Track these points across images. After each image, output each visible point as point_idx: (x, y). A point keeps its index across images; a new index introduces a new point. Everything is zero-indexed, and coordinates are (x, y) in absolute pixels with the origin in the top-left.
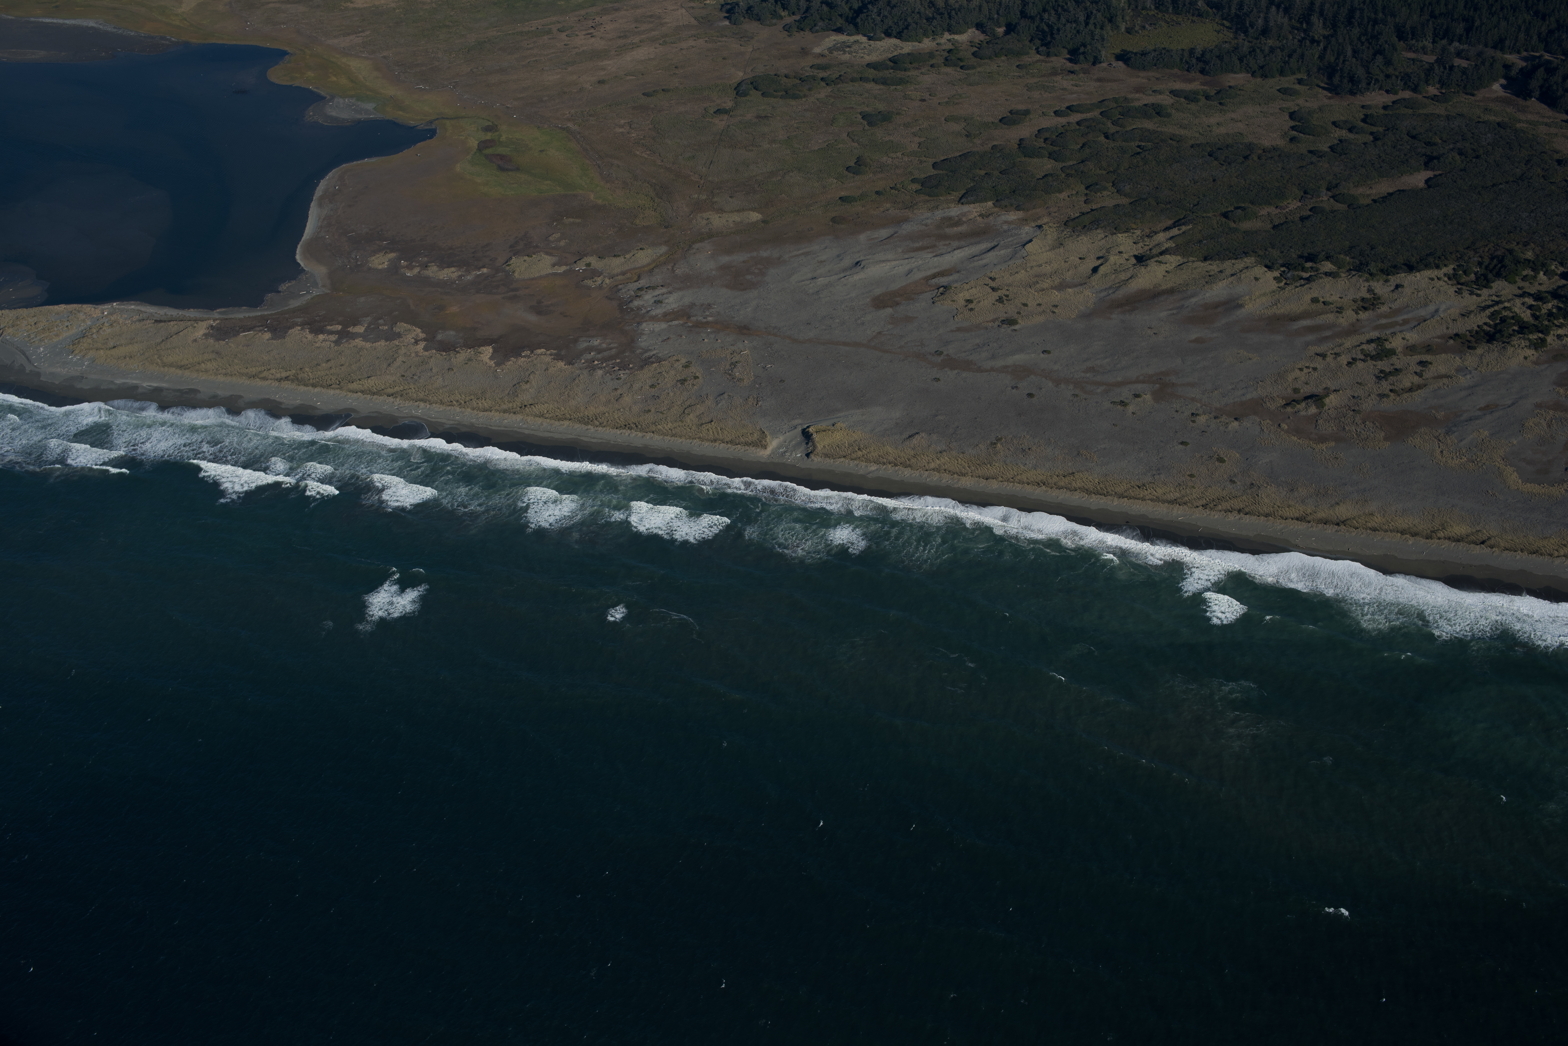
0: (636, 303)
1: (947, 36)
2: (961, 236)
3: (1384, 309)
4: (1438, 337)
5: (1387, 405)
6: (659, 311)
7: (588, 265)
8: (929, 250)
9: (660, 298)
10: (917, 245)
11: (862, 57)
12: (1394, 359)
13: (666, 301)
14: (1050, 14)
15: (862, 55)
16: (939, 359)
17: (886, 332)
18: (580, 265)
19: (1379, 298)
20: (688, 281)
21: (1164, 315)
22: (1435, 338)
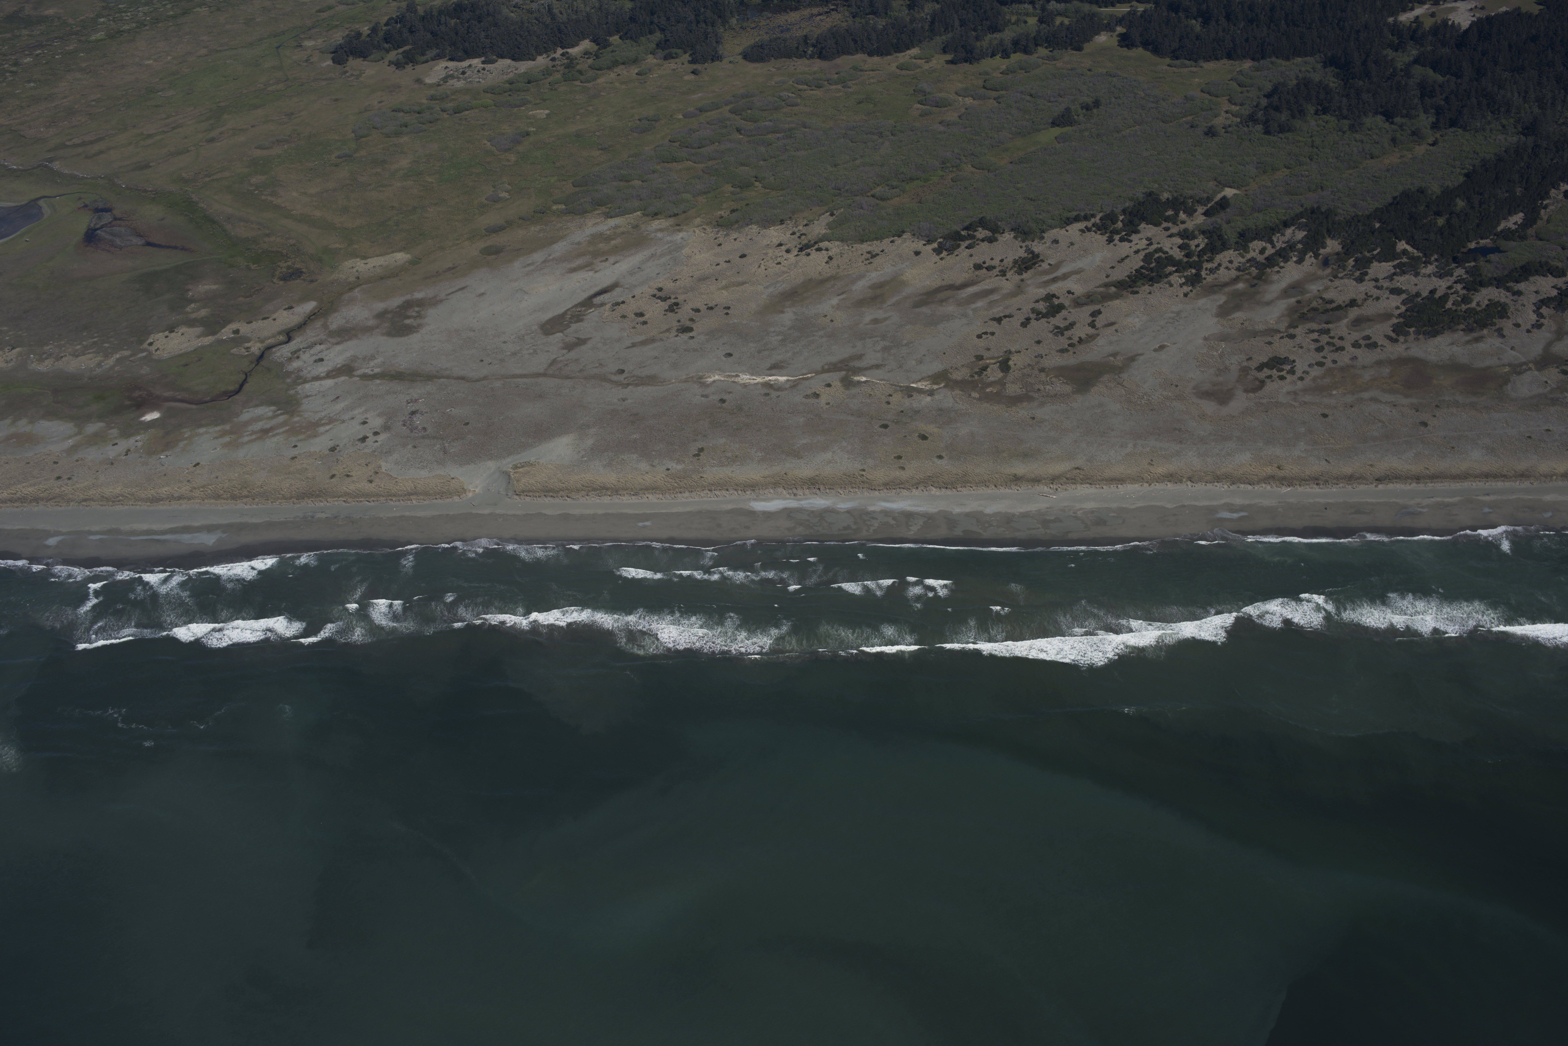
0: (296, 364)
1: (560, 51)
2: (615, 250)
3: (1044, 266)
4: (1100, 286)
5: (1070, 360)
6: (322, 369)
7: (236, 332)
8: (587, 269)
9: (320, 356)
10: (573, 265)
11: (479, 82)
12: (1065, 314)
13: (327, 358)
16: (621, 378)
17: (561, 358)
18: (226, 333)
19: (1038, 256)
20: (345, 334)
21: (835, 301)
22: (1098, 287)
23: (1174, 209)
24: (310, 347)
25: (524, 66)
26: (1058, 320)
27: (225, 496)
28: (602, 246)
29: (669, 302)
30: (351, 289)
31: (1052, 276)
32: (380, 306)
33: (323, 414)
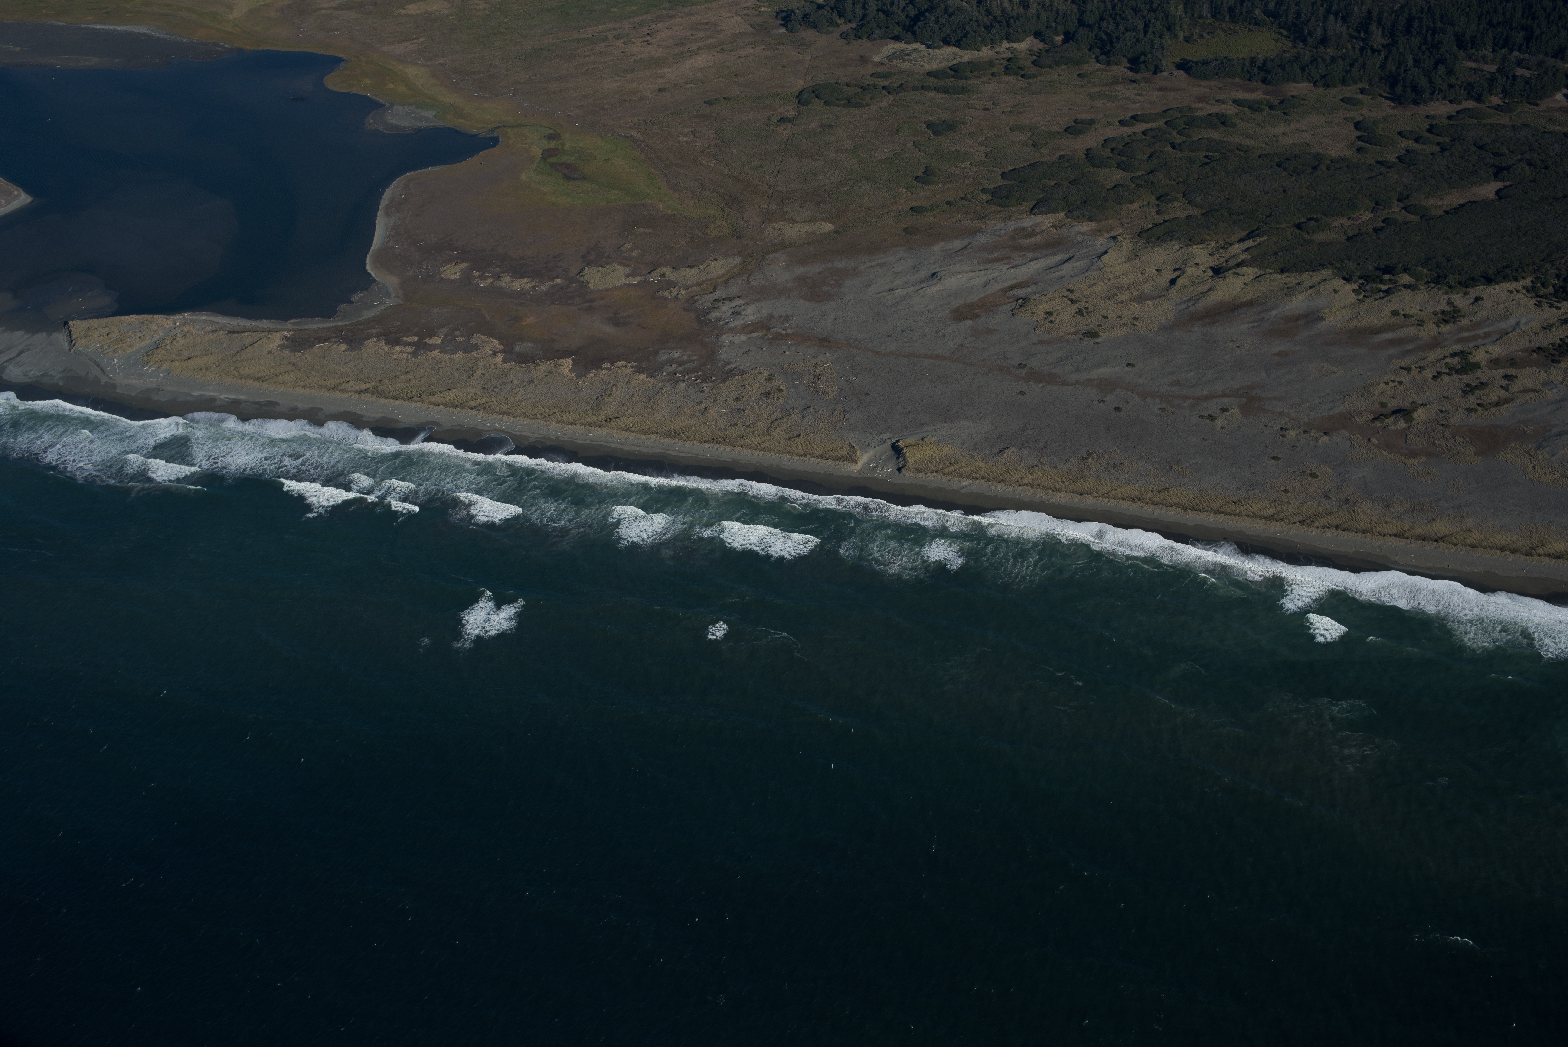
0: (714, 315)
1: (1005, 44)
2: (1035, 248)
3: (1465, 322)
4: (1521, 351)
5: (1477, 419)
6: (737, 323)
7: (663, 276)
8: (1004, 262)
9: (738, 310)
10: (992, 256)
11: (922, 66)
12: (1479, 373)
13: (744, 312)
14: (1108, 23)
15: (922, 63)
16: (1023, 372)
17: (967, 345)
18: (654, 278)
19: (1459, 311)
20: (765, 293)
21: (1244, 327)
22: (1519, 351)
24: (730, 299)
25: (967, 56)
26: (1470, 378)
28: (1022, 242)
29: (1080, 305)
30: (775, 251)
31: (1471, 334)
32: (800, 271)
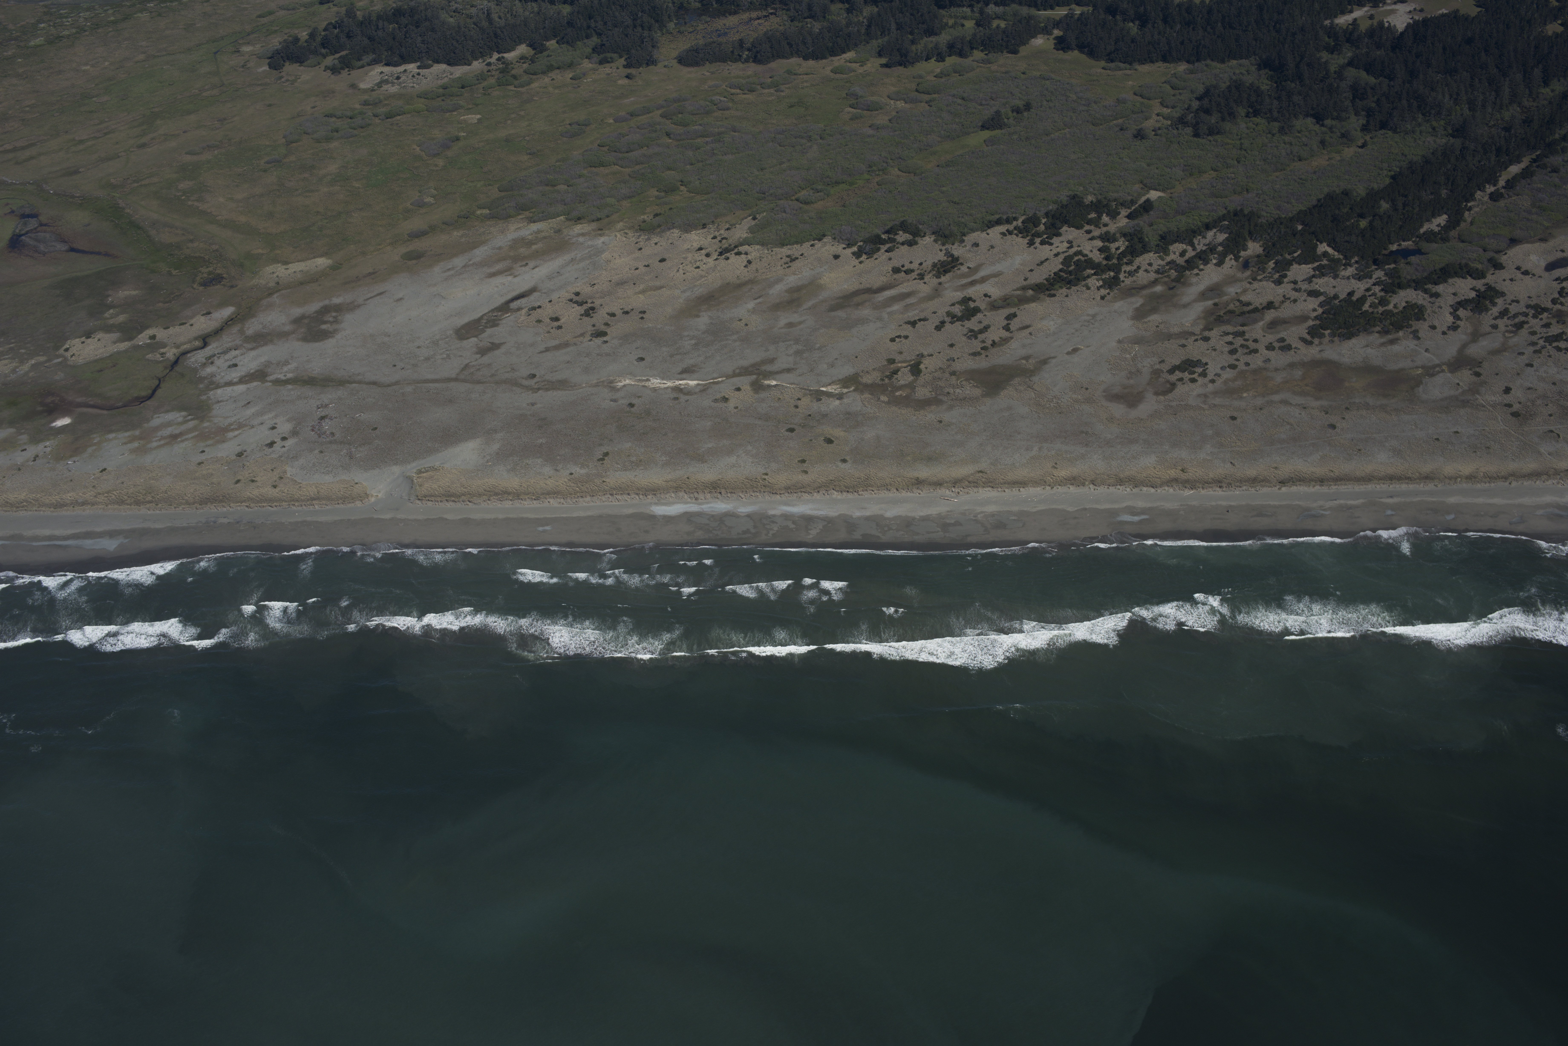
0: (209, 370)
1: (496, 55)
2: (537, 255)
3: (964, 269)
4: (1018, 289)
5: (982, 363)
6: (235, 375)
7: (153, 337)
8: (506, 273)
9: (234, 362)
10: (492, 270)
11: (413, 87)
12: (979, 316)
13: (241, 363)
14: (596, 22)
16: (532, 382)
17: (473, 363)
18: (143, 339)
19: (957, 259)
20: (261, 339)
21: (751, 305)
22: (1015, 290)
23: (1097, 212)
24: (225, 352)
25: (459, 71)
26: (973, 324)
27: (128, 502)
28: (523, 251)
29: (585, 307)
30: (270, 294)
31: (970, 280)
32: (297, 311)
33: (233, 419)
